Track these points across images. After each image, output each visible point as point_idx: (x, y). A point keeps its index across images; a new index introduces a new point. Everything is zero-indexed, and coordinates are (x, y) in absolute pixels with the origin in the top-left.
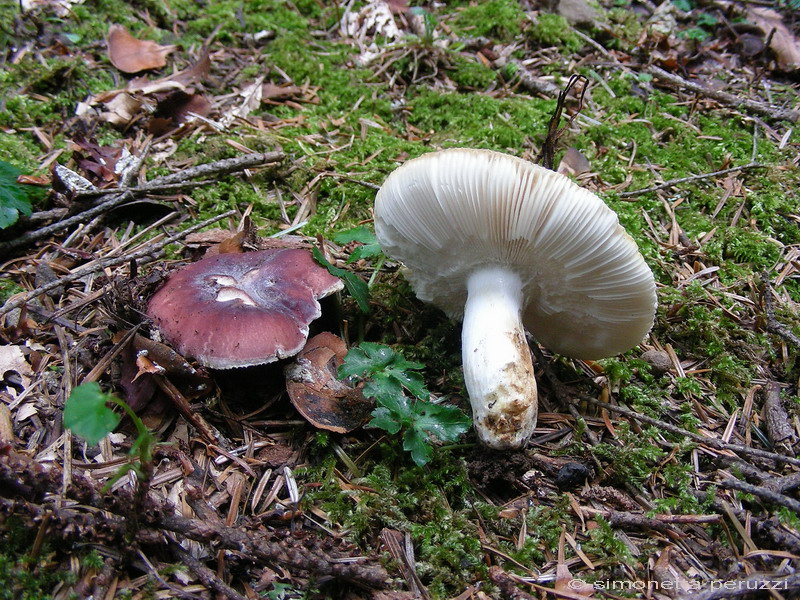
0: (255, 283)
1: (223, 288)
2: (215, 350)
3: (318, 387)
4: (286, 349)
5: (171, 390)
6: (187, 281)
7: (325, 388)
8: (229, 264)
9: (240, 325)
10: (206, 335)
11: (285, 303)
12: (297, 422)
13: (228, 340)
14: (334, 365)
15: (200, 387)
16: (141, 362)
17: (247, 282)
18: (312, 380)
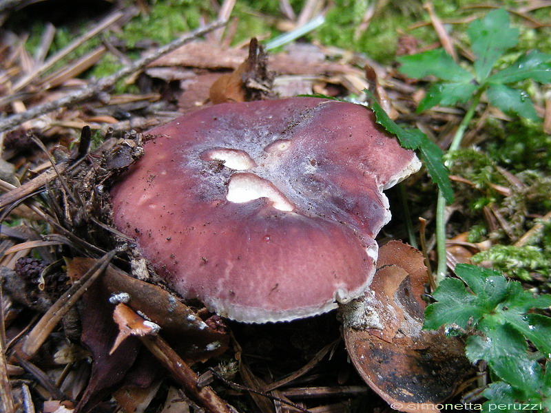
0: (286, 167)
1: (234, 174)
2: (237, 292)
3: (390, 336)
4: (350, 288)
5: (164, 353)
6: (174, 161)
7: (399, 336)
8: (236, 127)
9: (277, 252)
10: (221, 266)
11: (338, 202)
12: (355, 390)
13: (260, 278)
14: (407, 292)
15: (211, 347)
16: (121, 317)
17: (272, 165)
18: (380, 326)
